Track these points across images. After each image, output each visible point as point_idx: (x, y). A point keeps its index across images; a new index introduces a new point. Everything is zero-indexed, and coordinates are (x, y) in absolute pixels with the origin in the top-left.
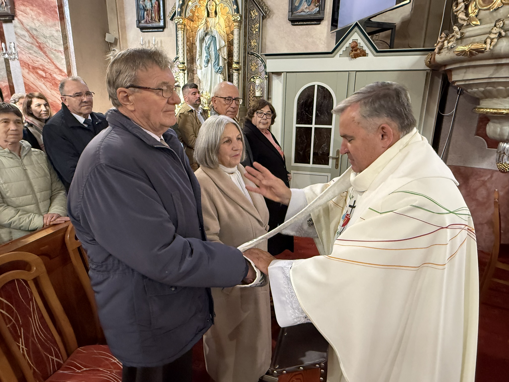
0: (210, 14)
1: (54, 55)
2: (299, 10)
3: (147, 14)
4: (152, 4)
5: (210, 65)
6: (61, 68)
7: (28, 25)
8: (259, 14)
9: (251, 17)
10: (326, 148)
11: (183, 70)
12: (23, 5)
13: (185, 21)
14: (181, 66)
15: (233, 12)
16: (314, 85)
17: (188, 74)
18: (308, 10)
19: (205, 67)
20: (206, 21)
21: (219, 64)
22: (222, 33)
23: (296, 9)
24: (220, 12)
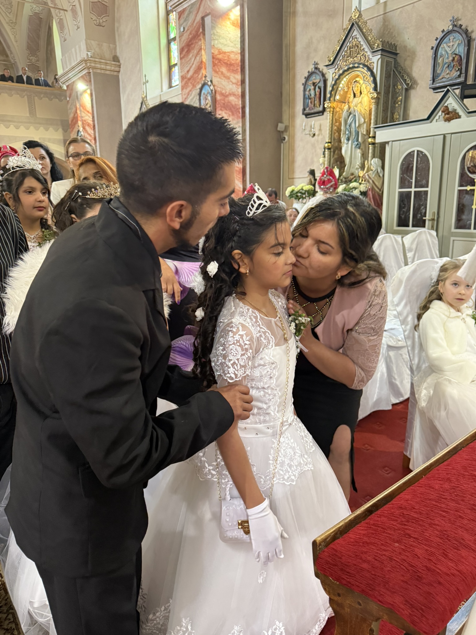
0: (356, 95)
2: (441, 77)
3: (311, 102)
4: (315, 93)
5: (350, 142)
8: (402, 87)
9: (395, 91)
10: (424, 211)
11: (329, 149)
12: (221, 110)
13: (334, 104)
14: (326, 145)
15: (372, 91)
16: (414, 151)
17: (334, 152)
18: (448, 76)
19: (347, 144)
20: (348, 102)
21: (357, 140)
22: (363, 111)
23: (438, 77)
24: (365, 92)
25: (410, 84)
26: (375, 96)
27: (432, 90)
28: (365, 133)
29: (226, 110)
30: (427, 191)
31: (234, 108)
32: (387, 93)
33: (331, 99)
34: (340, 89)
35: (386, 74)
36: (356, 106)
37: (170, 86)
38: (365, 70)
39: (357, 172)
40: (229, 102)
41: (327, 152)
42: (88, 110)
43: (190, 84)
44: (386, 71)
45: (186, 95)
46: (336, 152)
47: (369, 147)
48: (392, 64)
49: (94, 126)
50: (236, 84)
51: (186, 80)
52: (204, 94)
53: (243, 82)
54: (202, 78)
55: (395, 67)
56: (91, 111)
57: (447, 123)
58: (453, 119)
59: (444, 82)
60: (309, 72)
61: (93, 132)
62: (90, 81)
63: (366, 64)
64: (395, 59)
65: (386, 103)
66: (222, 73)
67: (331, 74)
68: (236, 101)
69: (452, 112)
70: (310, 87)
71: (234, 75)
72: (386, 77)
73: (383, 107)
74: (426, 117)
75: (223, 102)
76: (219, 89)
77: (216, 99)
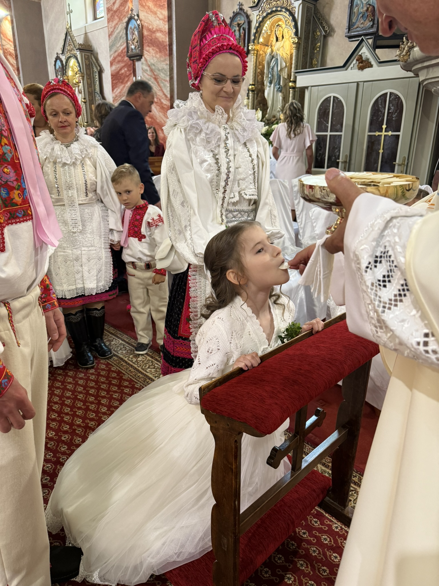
0: (279, 39)
1: (163, 83)
2: (355, 26)
4: (240, 34)
5: (272, 85)
6: (167, 94)
7: (150, 62)
8: (321, 34)
9: (314, 37)
10: (338, 154)
11: (253, 91)
12: (148, 46)
13: (258, 47)
14: (250, 87)
15: (293, 36)
16: (330, 97)
17: (257, 94)
18: (362, 26)
19: (269, 87)
20: (271, 46)
21: (279, 84)
22: (285, 56)
23: (353, 26)
24: (286, 36)
25: (328, 32)
26: (296, 41)
27: (347, 38)
28: (286, 77)
29: (154, 46)
30: (341, 135)
31: (162, 45)
32: (307, 38)
33: (255, 41)
34: (263, 32)
35: (306, 20)
36: (278, 50)
37: (95, 18)
38: (287, 14)
39: (278, 114)
40: (157, 39)
41: (251, 94)
42: (9, 38)
43: (116, 17)
44: (306, 16)
45: (113, 28)
46: (260, 94)
47: (290, 91)
48: (312, 10)
49: (16, 56)
50: (164, 20)
51: (112, 12)
52: (131, 28)
53: (170, 18)
54: (128, 12)
55: (315, 14)
56: (12, 40)
57: (360, 71)
58: (366, 68)
59: (358, 31)
60: (234, 12)
61: (15, 62)
62: (10, 7)
63: (288, 8)
64: (315, 5)
65: (306, 48)
66: (149, 7)
67: (255, 16)
68: (163, 38)
69: (365, 61)
70: (235, 28)
71: (161, 10)
72: (306, 23)
73: (303, 53)
74: (342, 65)
75: (149, 37)
76: (145, 24)
77: (143, 34)
